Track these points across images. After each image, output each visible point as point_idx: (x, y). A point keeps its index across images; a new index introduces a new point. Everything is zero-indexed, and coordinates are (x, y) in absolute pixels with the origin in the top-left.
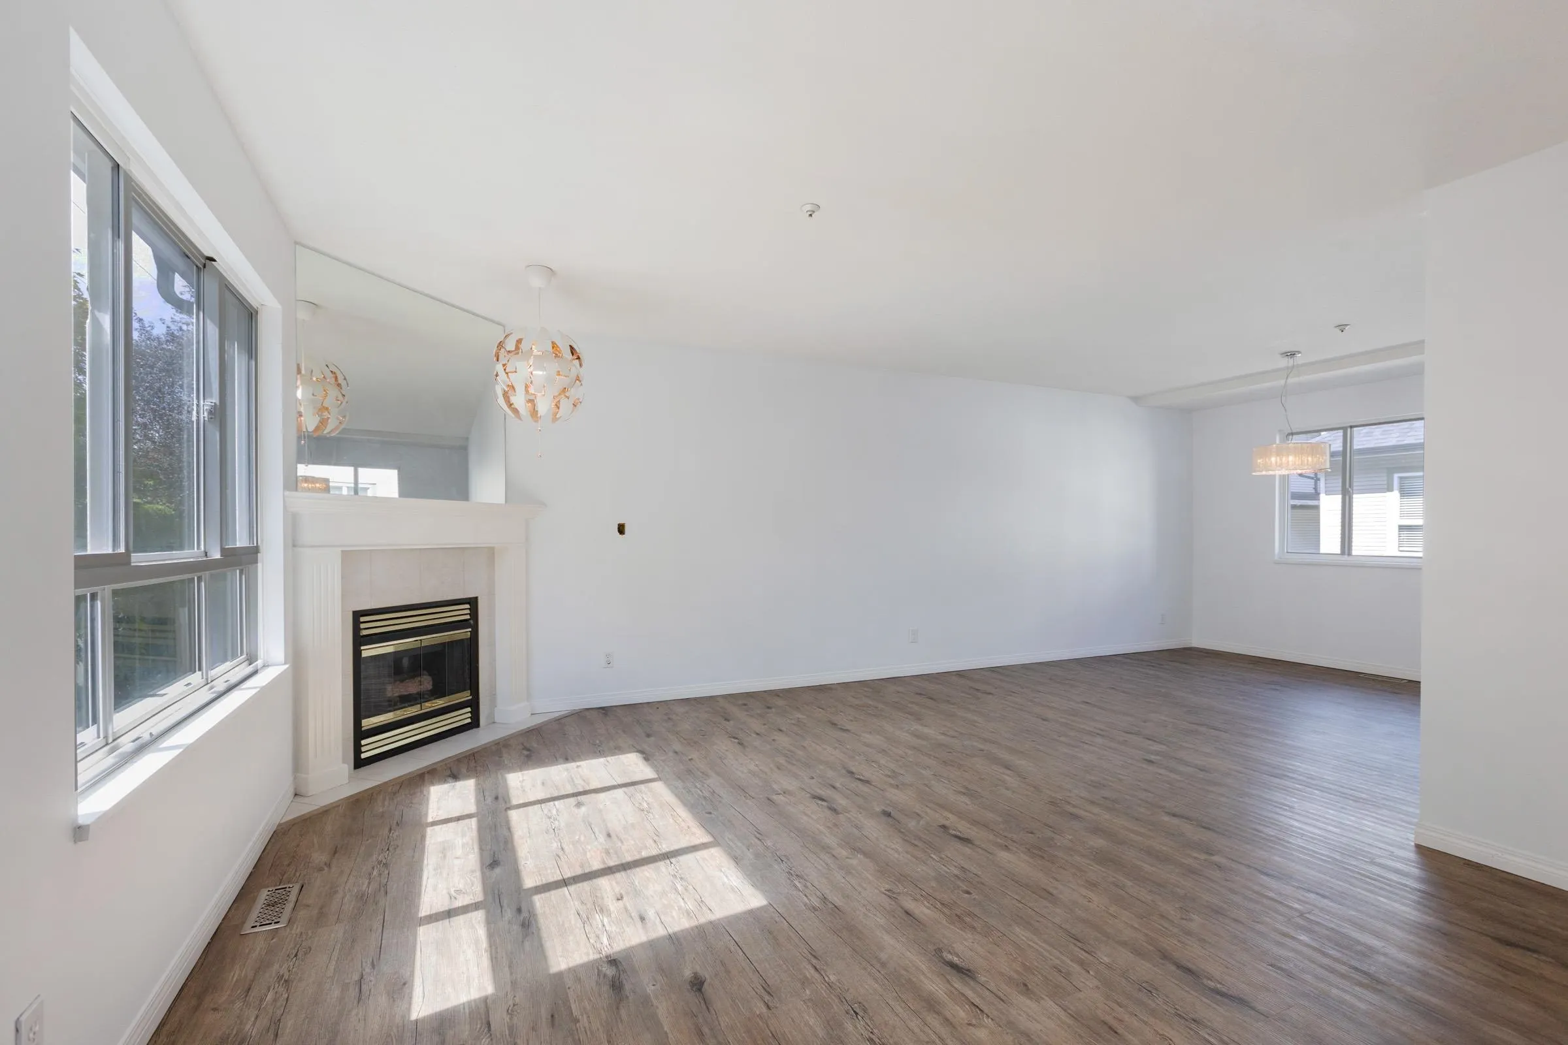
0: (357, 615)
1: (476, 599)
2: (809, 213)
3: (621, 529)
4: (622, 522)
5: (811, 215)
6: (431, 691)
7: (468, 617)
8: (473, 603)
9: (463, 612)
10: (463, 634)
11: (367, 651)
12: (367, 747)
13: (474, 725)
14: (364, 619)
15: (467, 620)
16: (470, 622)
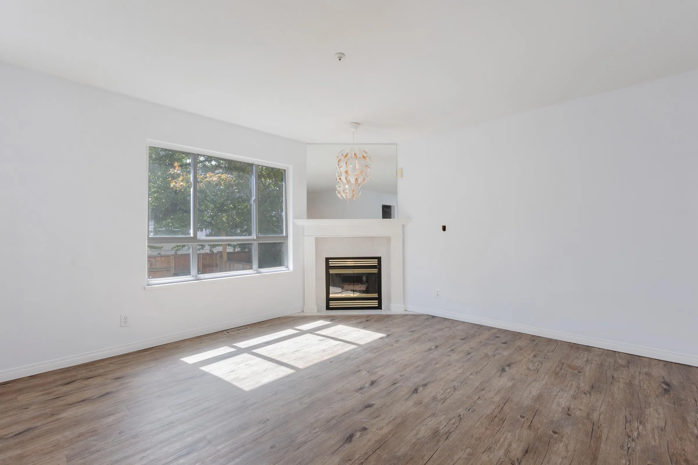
0: (327, 260)
1: (380, 257)
2: (339, 58)
3: (444, 228)
4: (444, 225)
5: (340, 59)
6: (364, 291)
7: (377, 264)
8: (379, 259)
9: (375, 262)
10: (375, 271)
11: (332, 271)
12: (332, 304)
13: (379, 307)
14: (330, 260)
15: (376, 266)
16: (378, 266)
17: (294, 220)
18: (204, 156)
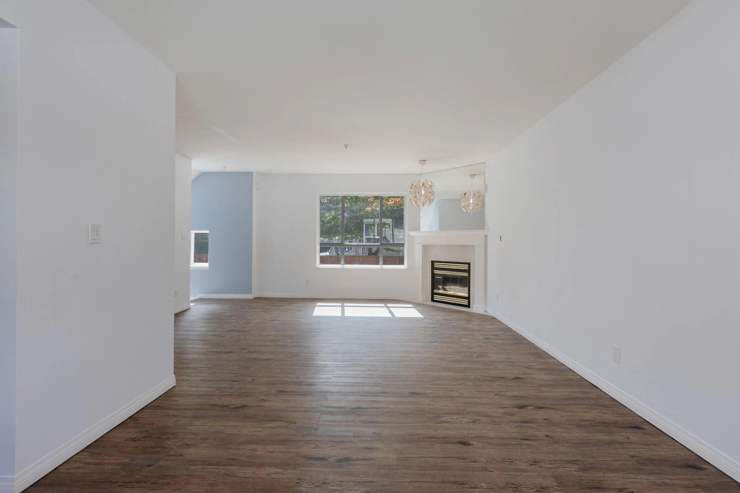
0: (433, 262)
3: (501, 239)
8: (469, 264)
9: (466, 267)
10: (466, 274)
11: (436, 272)
12: (436, 297)
13: (468, 306)
14: (435, 263)
15: (467, 270)
16: (468, 271)
17: (408, 232)
18: (349, 196)
